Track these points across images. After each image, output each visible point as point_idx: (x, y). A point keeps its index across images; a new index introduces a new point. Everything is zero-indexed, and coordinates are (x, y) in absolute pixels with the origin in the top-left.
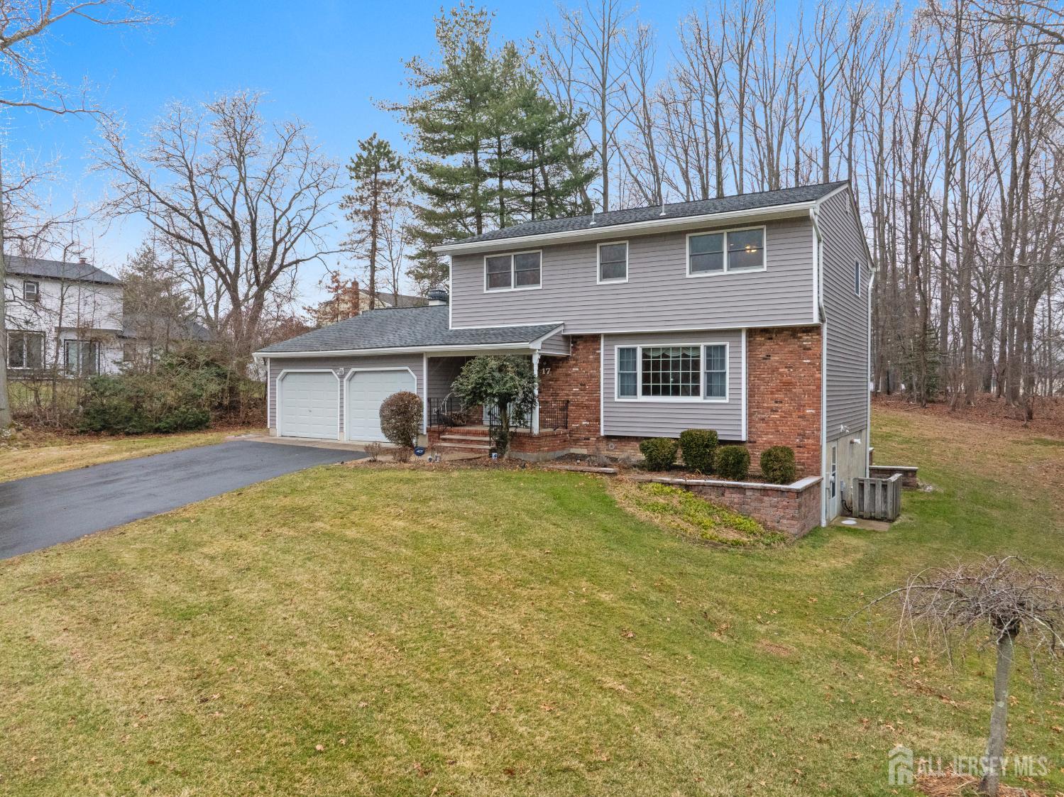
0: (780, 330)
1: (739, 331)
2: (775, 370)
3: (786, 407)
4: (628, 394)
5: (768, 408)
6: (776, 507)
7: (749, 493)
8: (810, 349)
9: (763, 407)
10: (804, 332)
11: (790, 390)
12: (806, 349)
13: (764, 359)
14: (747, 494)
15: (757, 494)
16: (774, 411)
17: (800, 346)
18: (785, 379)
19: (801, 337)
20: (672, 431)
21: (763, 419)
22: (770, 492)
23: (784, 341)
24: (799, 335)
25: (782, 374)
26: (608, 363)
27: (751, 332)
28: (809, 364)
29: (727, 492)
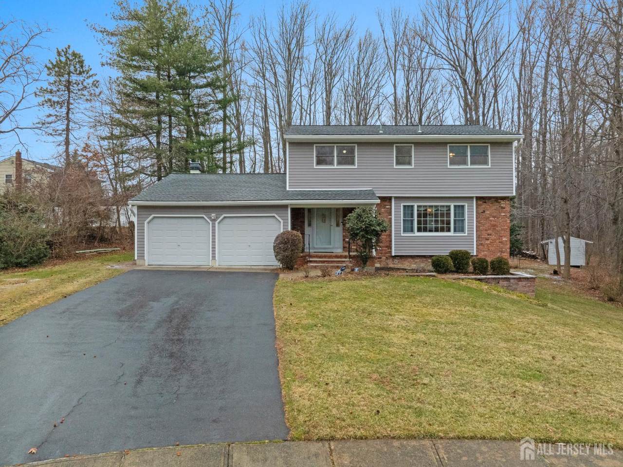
0: (490, 198)
1: (472, 198)
2: (487, 218)
3: (493, 237)
4: (407, 232)
5: (484, 238)
6: (525, 286)
7: (512, 281)
8: (504, 208)
9: (482, 238)
10: (501, 199)
11: (495, 229)
12: (503, 208)
13: (482, 213)
14: (511, 281)
15: (516, 281)
16: (487, 239)
17: (500, 207)
18: (492, 223)
19: (500, 202)
20: (444, 252)
21: (482, 244)
22: (522, 280)
23: (492, 204)
24: (500, 201)
25: (491, 221)
26: (397, 214)
27: (478, 198)
28: (504, 215)
29: (501, 281)
